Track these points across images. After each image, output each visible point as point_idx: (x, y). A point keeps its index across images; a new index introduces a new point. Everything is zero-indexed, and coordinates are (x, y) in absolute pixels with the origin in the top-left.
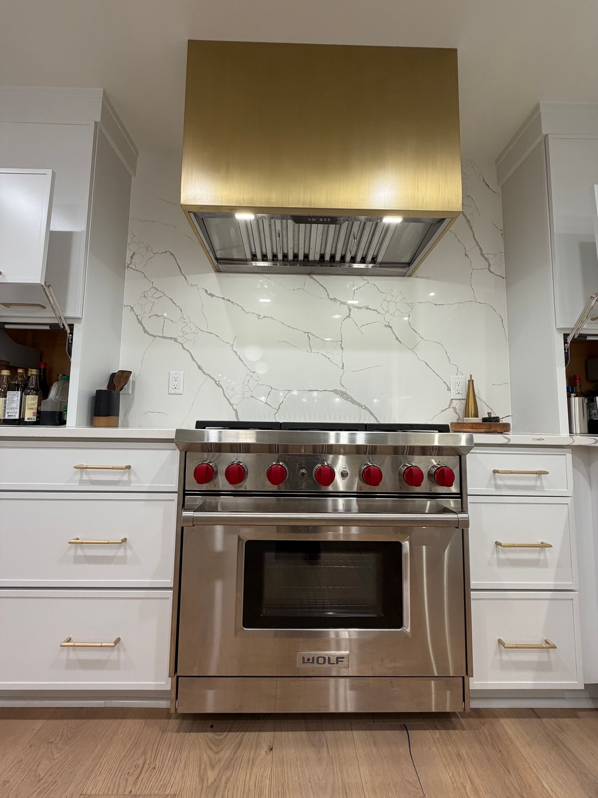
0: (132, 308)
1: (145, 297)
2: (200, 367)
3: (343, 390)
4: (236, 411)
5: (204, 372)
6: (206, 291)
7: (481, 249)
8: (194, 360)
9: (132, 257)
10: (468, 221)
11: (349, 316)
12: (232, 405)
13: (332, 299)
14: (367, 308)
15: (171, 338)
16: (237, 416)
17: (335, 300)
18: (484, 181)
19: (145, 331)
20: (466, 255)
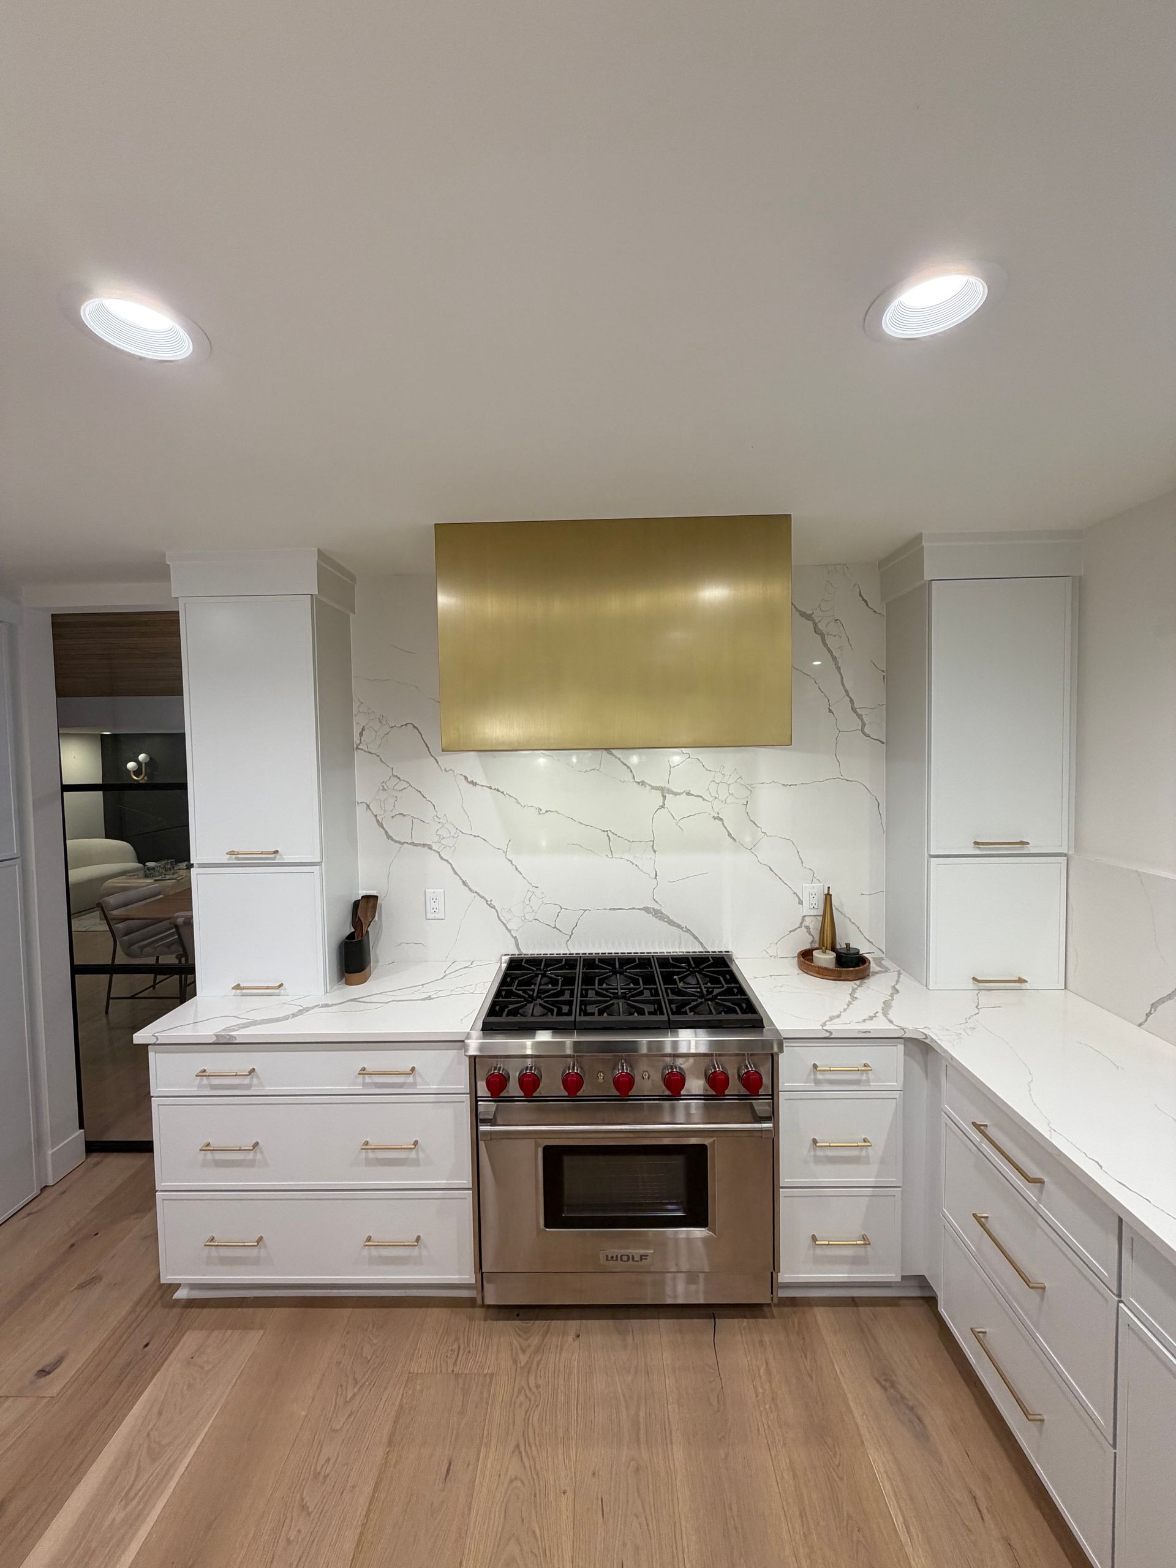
0: (368, 806)
1: (384, 789)
2: (464, 883)
3: (657, 907)
4: (515, 938)
5: (470, 889)
6: (466, 778)
7: (852, 701)
8: (456, 873)
9: (361, 734)
10: (834, 658)
11: (663, 806)
12: (509, 931)
13: (639, 783)
14: (688, 794)
15: (424, 845)
16: (517, 944)
17: (643, 783)
18: (861, 595)
19: (389, 837)
20: (830, 711)
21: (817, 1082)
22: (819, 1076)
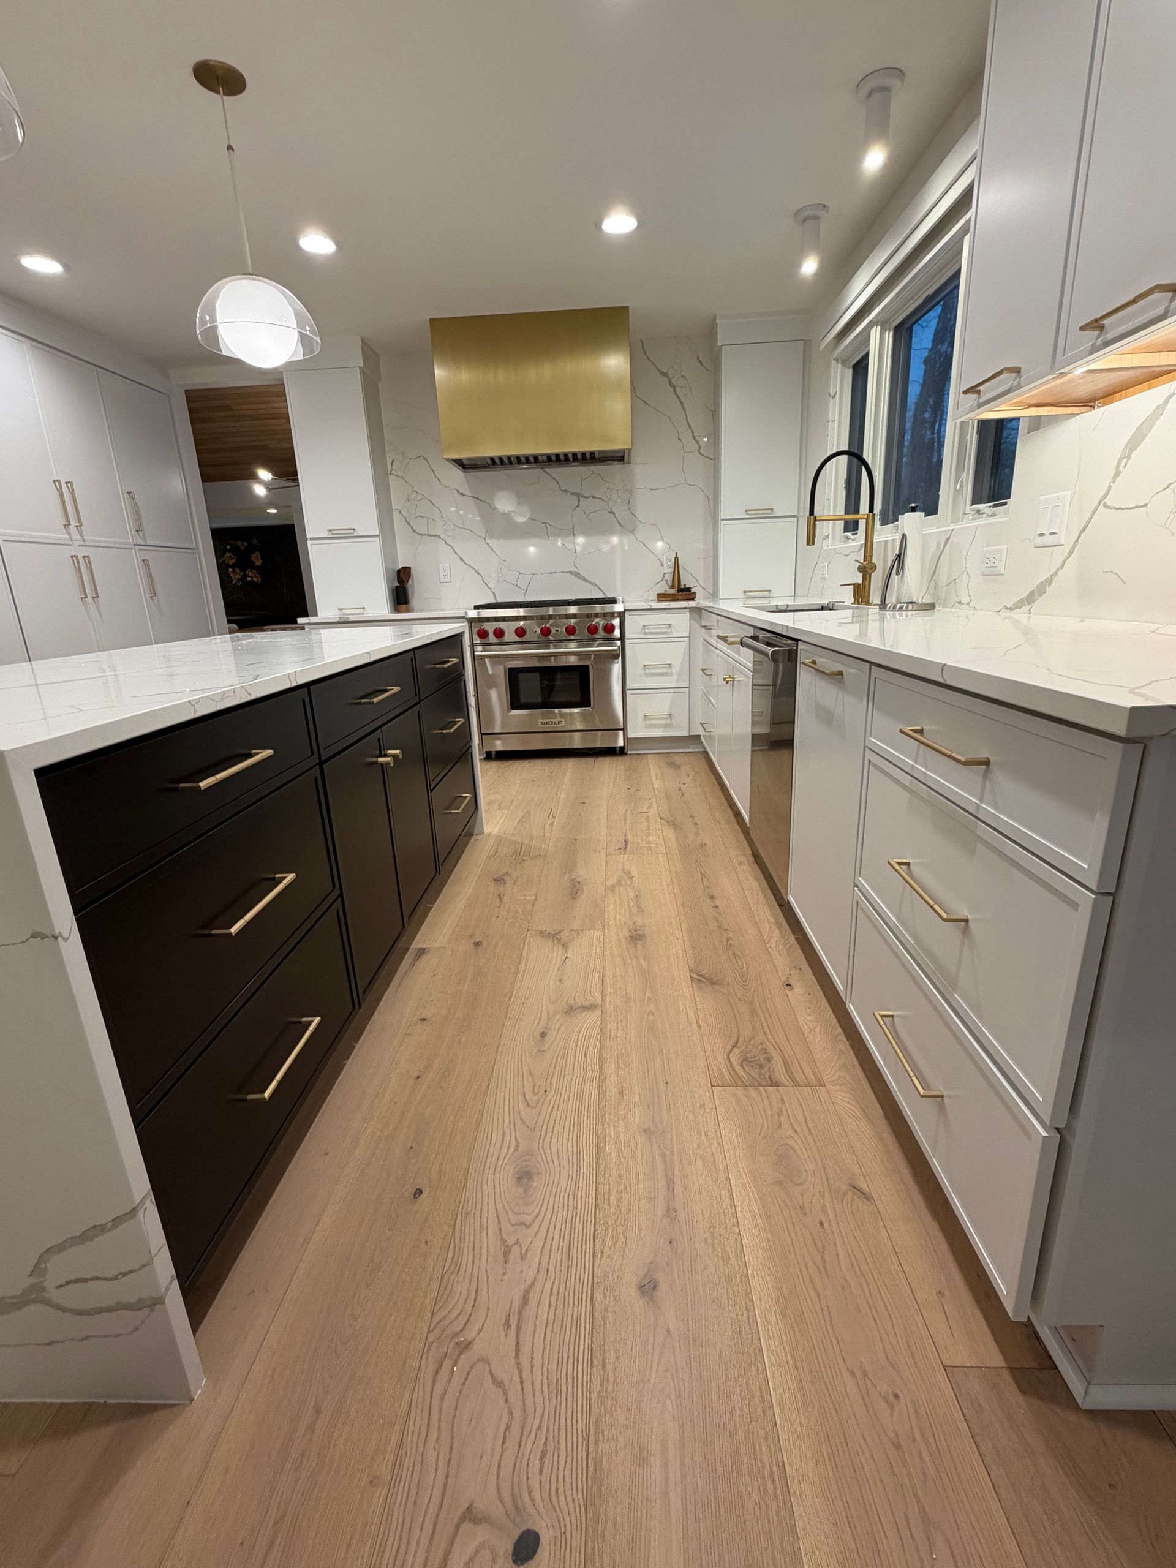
0: (400, 512)
1: (409, 500)
2: (462, 559)
3: (577, 571)
4: (494, 593)
5: (465, 563)
6: (458, 491)
7: (692, 432)
8: (456, 553)
9: (392, 464)
10: (682, 403)
11: (578, 506)
12: (490, 589)
13: (563, 491)
14: (594, 497)
15: (436, 536)
16: (496, 599)
17: (565, 491)
18: (698, 358)
19: (414, 531)
20: (679, 439)
21: (645, 634)
22: (647, 631)
